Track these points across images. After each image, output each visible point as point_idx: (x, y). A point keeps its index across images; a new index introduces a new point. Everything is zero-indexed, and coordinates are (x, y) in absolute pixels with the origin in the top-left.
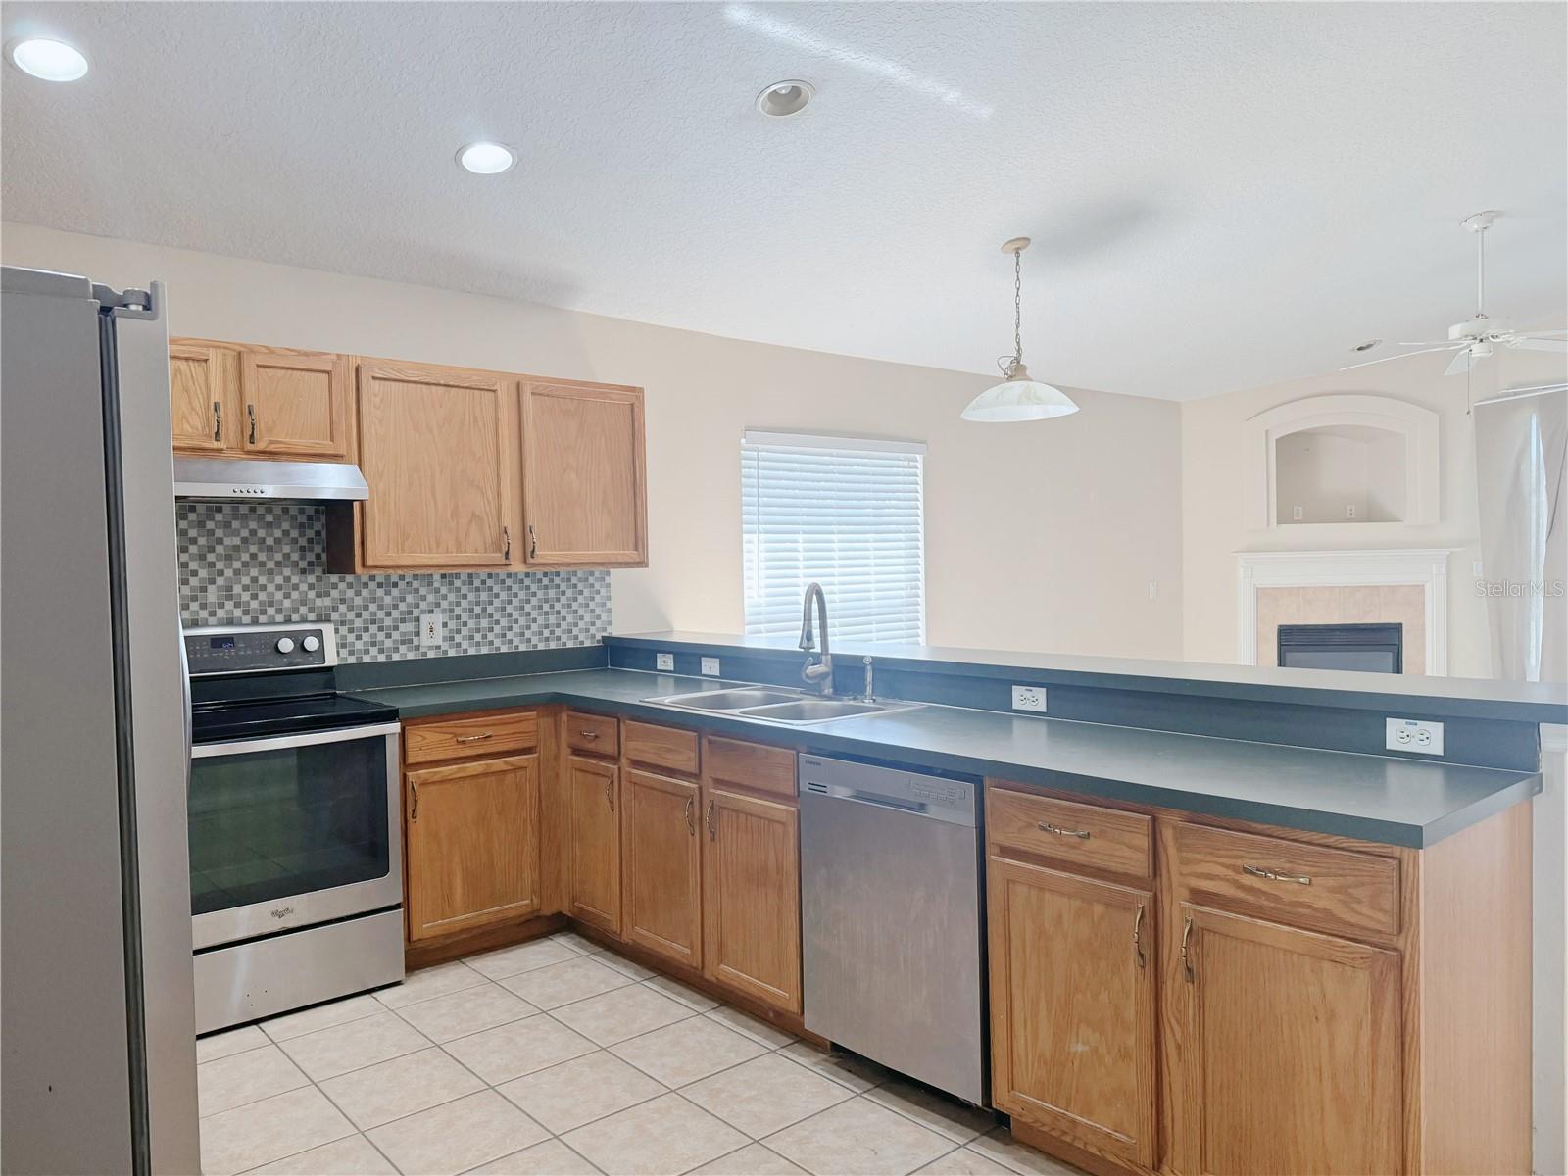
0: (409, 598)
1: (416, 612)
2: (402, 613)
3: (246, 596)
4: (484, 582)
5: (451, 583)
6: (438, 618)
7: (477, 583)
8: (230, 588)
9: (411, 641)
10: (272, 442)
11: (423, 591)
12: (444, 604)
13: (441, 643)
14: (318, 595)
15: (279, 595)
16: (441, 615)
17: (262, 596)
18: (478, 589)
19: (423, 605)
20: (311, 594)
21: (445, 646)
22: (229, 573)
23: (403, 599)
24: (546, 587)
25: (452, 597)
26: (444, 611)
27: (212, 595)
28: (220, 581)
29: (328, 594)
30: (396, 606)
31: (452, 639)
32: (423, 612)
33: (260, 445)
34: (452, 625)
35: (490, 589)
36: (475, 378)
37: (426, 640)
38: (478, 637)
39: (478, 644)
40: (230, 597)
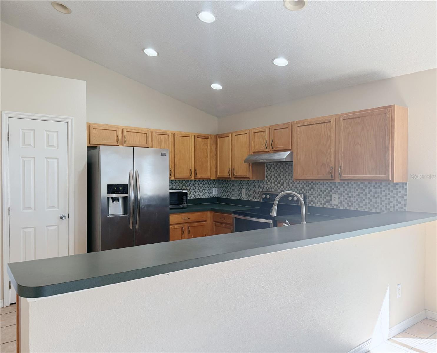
0: (329, 189)
1: (331, 193)
2: (327, 193)
3: (291, 185)
4: (352, 185)
5: (342, 185)
6: (337, 196)
7: (350, 185)
8: (288, 183)
9: (329, 202)
10: (276, 148)
11: (333, 187)
12: (339, 191)
13: (338, 204)
14: (306, 186)
15: (298, 186)
16: (338, 195)
17: (294, 185)
18: (350, 187)
19: (333, 191)
20: (305, 186)
21: (339, 205)
22: (288, 179)
23: (327, 189)
24: (376, 188)
25: (342, 189)
26: (339, 194)
27: (285, 185)
28: (287, 181)
29: (308, 186)
30: (325, 191)
31: (341, 203)
32: (333, 193)
33: (274, 149)
34: (342, 199)
35: (355, 187)
36: (324, 119)
37: (333, 202)
38: (350, 204)
39: (350, 206)
40: (288, 185)
